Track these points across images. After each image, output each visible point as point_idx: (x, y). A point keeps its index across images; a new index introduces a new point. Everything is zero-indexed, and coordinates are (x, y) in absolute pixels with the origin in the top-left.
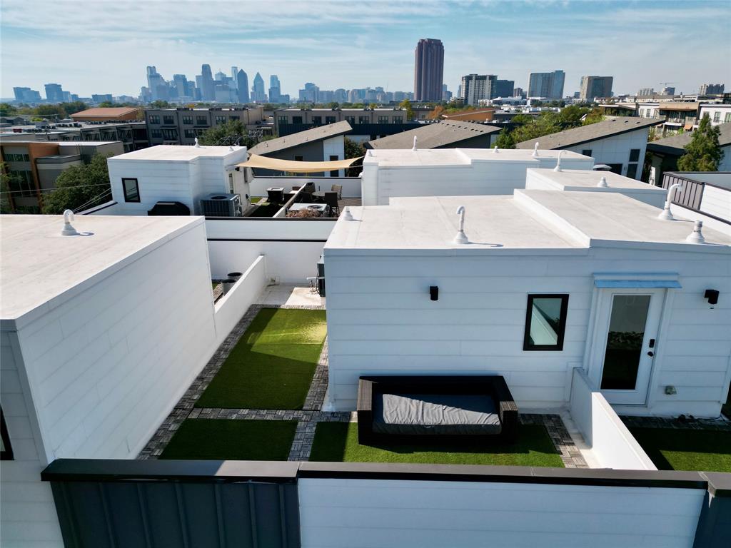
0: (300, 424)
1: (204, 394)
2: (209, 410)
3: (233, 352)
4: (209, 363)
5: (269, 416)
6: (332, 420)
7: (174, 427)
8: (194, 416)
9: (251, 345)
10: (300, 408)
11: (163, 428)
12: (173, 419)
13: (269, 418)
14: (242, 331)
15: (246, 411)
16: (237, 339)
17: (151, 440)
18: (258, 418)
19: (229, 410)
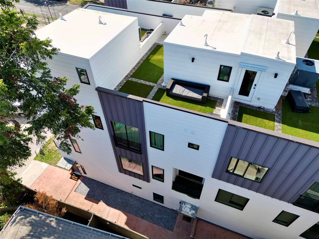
0: (154, 87)
1: (134, 73)
2: (133, 79)
3: (144, 61)
4: (137, 64)
5: (147, 83)
6: (163, 88)
7: (125, 81)
8: (130, 79)
9: (150, 60)
10: (156, 83)
11: (122, 81)
12: (125, 79)
13: (148, 84)
14: (149, 53)
15: (142, 81)
16: (147, 56)
17: (119, 84)
18: (145, 83)
19: (138, 80)
